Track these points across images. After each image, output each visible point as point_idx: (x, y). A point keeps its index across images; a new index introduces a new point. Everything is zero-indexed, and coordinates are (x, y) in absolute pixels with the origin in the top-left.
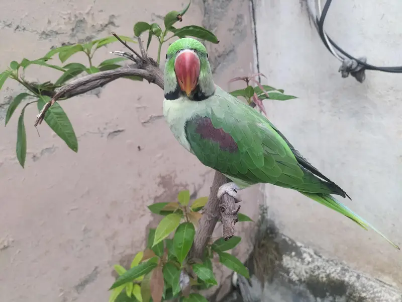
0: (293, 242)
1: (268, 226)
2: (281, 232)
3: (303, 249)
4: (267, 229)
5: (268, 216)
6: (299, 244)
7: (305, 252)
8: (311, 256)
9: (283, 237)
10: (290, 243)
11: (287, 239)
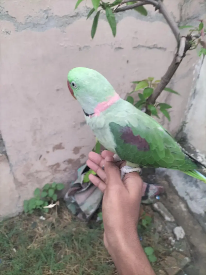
0: (195, 149)
1: (183, 136)
2: (189, 142)
3: (199, 154)
4: (182, 138)
5: (185, 131)
6: (197, 151)
7: (199, 156)
8: (202, 159)
9: (189, 145)
10: (192, 149)
11: (191, 147)
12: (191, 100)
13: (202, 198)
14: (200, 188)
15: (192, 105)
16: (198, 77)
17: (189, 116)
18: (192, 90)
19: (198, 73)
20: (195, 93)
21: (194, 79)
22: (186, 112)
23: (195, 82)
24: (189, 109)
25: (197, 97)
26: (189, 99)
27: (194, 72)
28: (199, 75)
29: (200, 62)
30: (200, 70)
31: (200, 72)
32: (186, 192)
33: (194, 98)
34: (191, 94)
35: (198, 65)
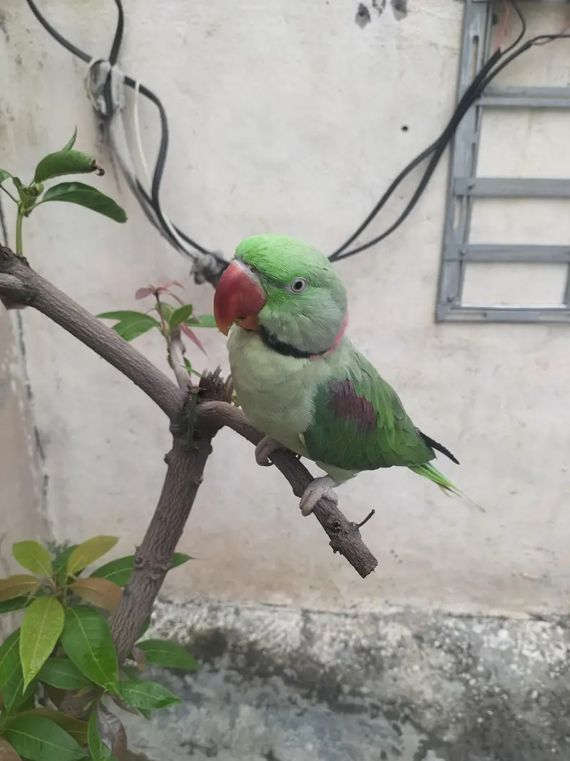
12: (37, 467)
13: (232, 725)
14: (208, 699)
15: (46, 477)
16: (30, 395)
17: (52, 513)
18: (30, 437)
19: (27, 383)
20: (40, 443)
21: (21, 405)
22: (39, 509)
23: (28, 412)
24: (45, 493)
25: (49, 449)
26: (33, 469)
27: (13, 385)
28: (29, 387)
29: (16, 350)
30: (25, 372)
31: (27, 379)
32: (183, 745)
33: (43, 457)
34: (31, 450)
35: (15, 360)
